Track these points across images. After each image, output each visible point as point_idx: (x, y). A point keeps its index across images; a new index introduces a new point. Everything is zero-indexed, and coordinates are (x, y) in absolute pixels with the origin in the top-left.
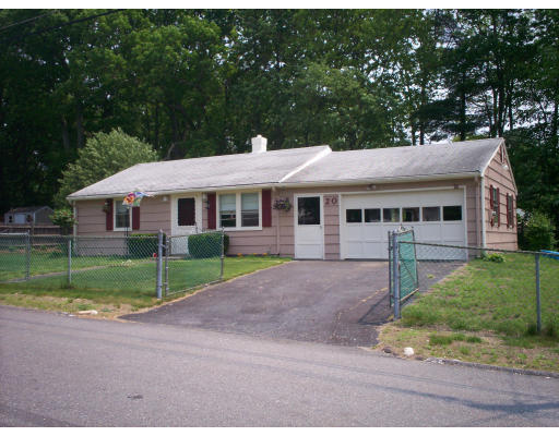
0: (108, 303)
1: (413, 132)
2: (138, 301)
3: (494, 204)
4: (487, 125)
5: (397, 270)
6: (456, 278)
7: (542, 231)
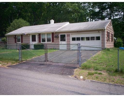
0: (5, 62)
1: (91, 20)
2: (14, 62)
3: (108, 36)
4: (108, 17)
5: (80, 54)
6: (97, 55)
7: (120, 42)
